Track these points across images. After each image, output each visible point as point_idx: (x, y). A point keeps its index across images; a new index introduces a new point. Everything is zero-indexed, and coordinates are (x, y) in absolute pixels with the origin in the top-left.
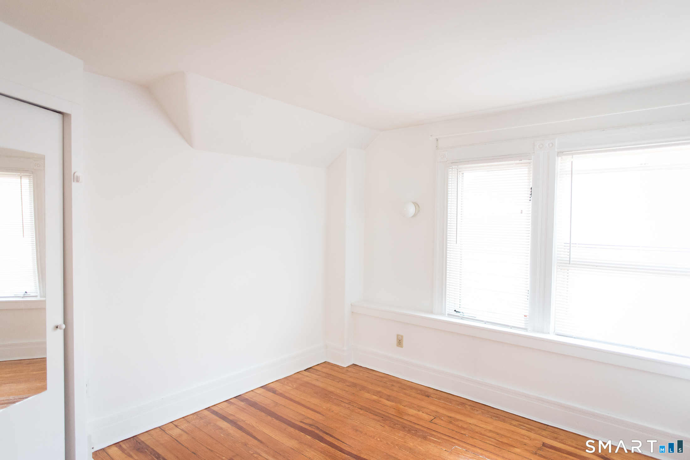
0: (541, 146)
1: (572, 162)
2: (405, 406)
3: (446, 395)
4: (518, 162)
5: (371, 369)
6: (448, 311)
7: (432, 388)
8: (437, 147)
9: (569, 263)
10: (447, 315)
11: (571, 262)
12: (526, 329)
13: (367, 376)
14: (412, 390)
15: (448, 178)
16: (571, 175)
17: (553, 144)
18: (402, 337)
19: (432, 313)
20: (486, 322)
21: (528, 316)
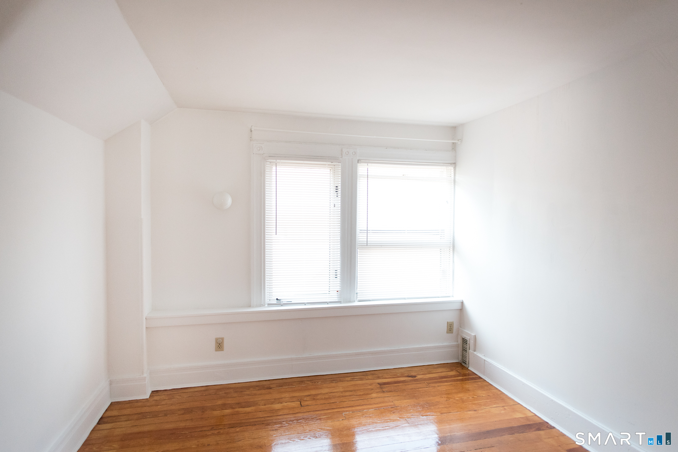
0: (347, 153)
1: (368, 168)
2: (265, 405)
3: (281, 381)
4: (330, 163)
5: (181, 388)
6: (267, 301)
7: (263, 380)
8: (251, 138)
9: (367, 246)
10: (266, 306)
11: (368, 245)
12: (340, 302)
13: (189, 396)
14: (249, 389)
15: (264, 171)
16: (367, 179)
17: (355, 153)
18: (223, 339)
19: (250, 306)
20: (305, 304)
21: (339, 291)
